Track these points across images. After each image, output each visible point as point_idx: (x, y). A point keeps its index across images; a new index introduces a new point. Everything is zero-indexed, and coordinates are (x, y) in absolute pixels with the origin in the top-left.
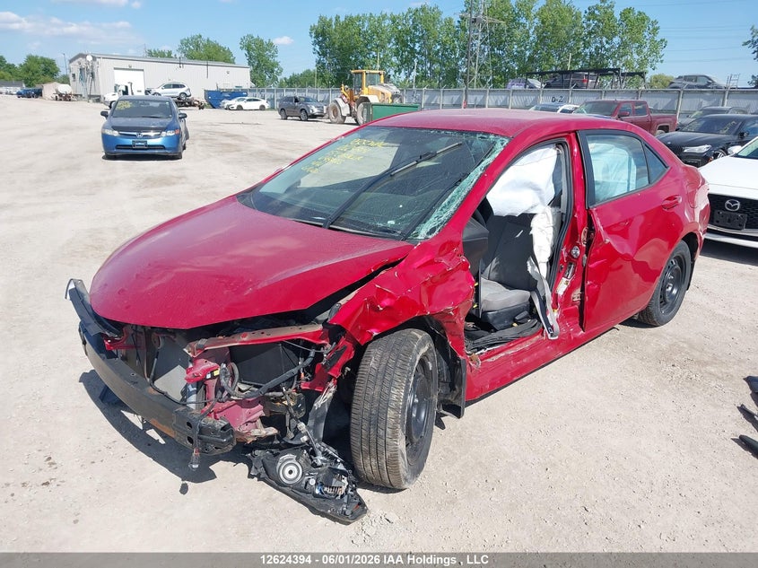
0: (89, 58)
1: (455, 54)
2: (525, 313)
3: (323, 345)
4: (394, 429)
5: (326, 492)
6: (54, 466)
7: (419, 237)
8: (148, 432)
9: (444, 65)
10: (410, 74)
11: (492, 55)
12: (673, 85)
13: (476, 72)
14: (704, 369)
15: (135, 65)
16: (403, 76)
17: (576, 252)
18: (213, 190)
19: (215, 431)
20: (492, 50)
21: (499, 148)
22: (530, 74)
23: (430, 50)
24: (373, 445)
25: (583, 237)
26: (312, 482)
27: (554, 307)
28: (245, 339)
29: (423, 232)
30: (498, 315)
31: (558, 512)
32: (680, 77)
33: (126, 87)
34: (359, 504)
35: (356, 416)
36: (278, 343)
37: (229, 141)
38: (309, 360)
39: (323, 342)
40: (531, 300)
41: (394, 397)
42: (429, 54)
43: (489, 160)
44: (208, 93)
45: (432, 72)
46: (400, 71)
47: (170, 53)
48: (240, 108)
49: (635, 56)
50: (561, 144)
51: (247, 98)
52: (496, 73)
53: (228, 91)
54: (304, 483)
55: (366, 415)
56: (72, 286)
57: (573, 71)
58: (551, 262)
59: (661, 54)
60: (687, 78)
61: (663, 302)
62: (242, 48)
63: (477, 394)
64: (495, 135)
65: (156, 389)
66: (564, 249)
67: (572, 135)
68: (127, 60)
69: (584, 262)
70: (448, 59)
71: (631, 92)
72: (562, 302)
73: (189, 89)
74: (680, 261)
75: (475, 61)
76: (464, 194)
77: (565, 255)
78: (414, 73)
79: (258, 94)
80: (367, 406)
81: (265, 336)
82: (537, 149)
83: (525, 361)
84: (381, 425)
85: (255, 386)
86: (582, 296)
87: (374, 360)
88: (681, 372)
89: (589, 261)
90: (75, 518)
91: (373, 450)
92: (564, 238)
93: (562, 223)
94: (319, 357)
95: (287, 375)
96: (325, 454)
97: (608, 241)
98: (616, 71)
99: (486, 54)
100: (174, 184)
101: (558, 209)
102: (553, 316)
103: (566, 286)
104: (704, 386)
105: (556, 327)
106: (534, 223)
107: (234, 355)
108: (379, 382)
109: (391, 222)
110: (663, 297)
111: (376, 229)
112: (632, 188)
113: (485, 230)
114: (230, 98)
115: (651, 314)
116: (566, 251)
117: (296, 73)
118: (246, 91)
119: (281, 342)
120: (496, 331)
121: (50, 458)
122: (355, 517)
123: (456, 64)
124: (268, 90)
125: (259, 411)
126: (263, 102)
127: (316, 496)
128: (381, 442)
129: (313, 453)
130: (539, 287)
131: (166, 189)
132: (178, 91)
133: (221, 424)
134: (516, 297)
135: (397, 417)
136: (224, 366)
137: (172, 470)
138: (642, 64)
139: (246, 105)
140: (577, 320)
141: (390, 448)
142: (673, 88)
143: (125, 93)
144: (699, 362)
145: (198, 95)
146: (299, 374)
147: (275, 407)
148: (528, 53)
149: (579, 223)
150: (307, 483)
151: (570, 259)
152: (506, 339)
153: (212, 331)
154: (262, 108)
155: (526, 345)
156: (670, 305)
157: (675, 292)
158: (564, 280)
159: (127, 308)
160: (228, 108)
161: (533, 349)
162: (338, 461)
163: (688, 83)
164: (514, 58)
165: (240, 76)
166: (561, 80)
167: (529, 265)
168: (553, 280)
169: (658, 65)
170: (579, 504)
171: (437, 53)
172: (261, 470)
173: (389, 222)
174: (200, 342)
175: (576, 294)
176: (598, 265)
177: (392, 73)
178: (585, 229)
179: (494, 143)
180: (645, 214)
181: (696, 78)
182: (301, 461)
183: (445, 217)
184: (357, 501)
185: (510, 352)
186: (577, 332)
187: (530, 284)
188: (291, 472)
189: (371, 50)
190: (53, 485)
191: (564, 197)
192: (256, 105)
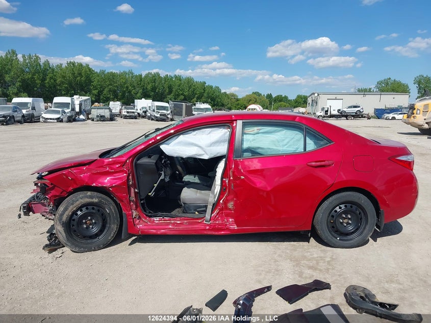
0: (316, 95)
15: (339, 97)
44: (376, 110)
48: (394, 118)
53: (391, 109)
62: (415, 83)
114: (389, 113)
118: (402, 108)
132: (356, 109)
139: (397, 117)
143: (327, 111)
160: (386, 119)
175: (231, 204)
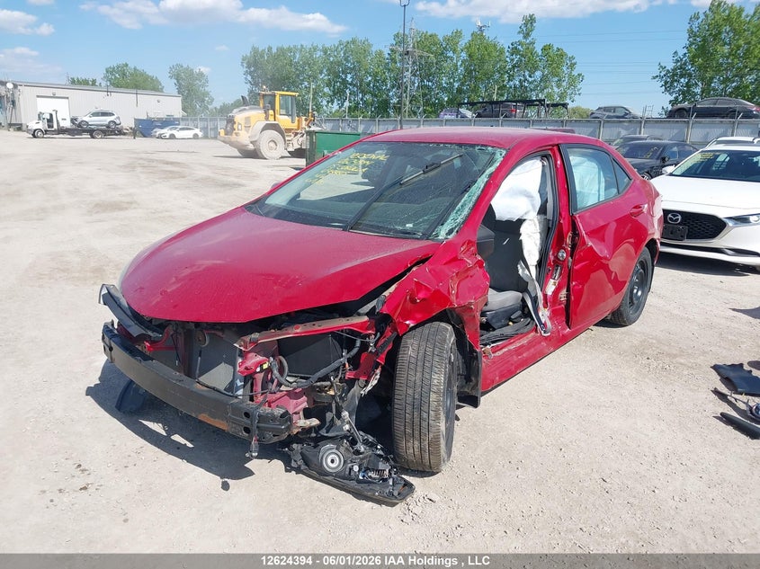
0: (10, 86)
1: (386, 85)
2: (519, 313)
3: (369, 336)
4: (436, 411)
5: (370, 477)
6: (87, 473)
7: (440, 238)
8: (172, 437)
9: (376, 96)
10: (343, 105)
11: (422, 87)
12: (594, 115)
13: (408, 103)
14: (674, 361)
15: (59, 92)
16: (335, 107)
17: (562, 254)
18: (168, 214)
19: (273, 418)
20: (422, 81)
21: (499, 158)
22: (460, 105)
23: (362, 81)
24: (417, 428)
25: (568, 241)
26: (356, 468)
27: (545, 306)
28: (298, 331)
29: (442, 233)
30: (496, 315)
31: (580, 484)
32: (599, 108)
33: (51, 115)
34: (405, 485)
35: (399, 402)
36: (328, 333)
37: (170, 168)
38: (355, 351)
39: (370, 332)
40: (523, 300)
41: (436, 381)
42: (361, 86)
43: (492, 169)
44: (138, 121)
45: (365, 102)
46: (332, 102)
47: (94, 82)
48: (172, 137)
49: (556, 89)
50: (545, 156)
51: (180, 127)
52: (427, 103)
53: (160, 120)
54: (348, 470)
55: (409, 400)
56: (105, 291)
57: (502, 102)
58: (540, 265)
59: (579, 87)
60: (606, 109)
61: (632, 302)
62: (171, 77)
63: (489, 385)
64: (493, 147)
65: (203, 385)
66: (551, 253)
67: (555, 148)
68: (50, 88)
69: (570, 264)
70: (379, 90)
71: (557, 121)
72: (551, 301)
73: (118, 118)
74: (643, 265)
75: (405, 92)
76: (474, 199)
77: (552, 258)
78: (347, 104)
79: (190, 123)
80: (410, 392)
81: (316, 328)
82: (527, 160)
83: (524, 355)
84: (425, 408)
85: (301, 378)
86: (568, 296)
87: (411, 349)
88: (655, 364)
89: (574, 264)
90: (124, 517)
91: (417, 433)
92: (551, 241)
93: (549, 228)
94: (365, 346)
95: (335, 365)
96: (366, 442)
97: (590, 244)
98: (541, 102)
99: (416, 85)
100: (126, 209)
101: (543, 217)
102: (544, 314)
103: (554, 287)
104: (679, 374)
105: (549, 324)
106: (523, 229)
107: (283, 348)
108: (419, 369)
109: (409, 226)
110: (631, 298)
111: (396, 231)
112: (602, 199)
113: (491, 233)
114: (162, 127)
115: (621, 314)
116: (553, 254)
117: (226, 103)
118: (178, 119)
119: (331, 333)
120: (494, 330)
121: (80, 466)
122: (402, 496)
123: (388, 95)
124: (201, 119)
125: (303, 403)
126: (197, 131)
127: (359, 482)
128: (424, 424)
129: (353, 442)
130: (530, 288)
131: (122, 214)
132: (107, 119)
133: (278, 412)
134: (509, 298)
135: (439, 401)
136: (272, 359)
137: (209, 469)
138: (562, 96)
139: (179, 134)
140: (564, 319)
141: (432, 429)
142: (593, 119)
143: (50, 121)
144: (669, 355)
145: (127, 123)
146: (344, 365)
147: (321, 396)
148: (456, 85)
149: (565, 228)
150: (351, 469)
151: (557, 262)
152: (507, 336)
153: (263, 325)
154: (196, 136)
155: (524, 341)
156: (636, 304)
157: (640, 293)
158: (552, 281)
159: (175, 306)
160: (160, 137)
161: (531, 345)
162: (379, 447)
163: (607, 114)
164: (443, 89)
165: (170, 105)
166: (490, 110)
167: (519, 268)
168: (542, 281)
169: (576, 97)
170: (596, 476)
171: (368, 84)
172: (300, 462)
173: (407, 225)
174: (253, 336)
175: (563, 294)
176: (583, 266)
177: (325, 103)
178: (570, 234)
179: (494, 154)
180: (616, 221)
181: (614, 109)
182: (342, 449)
183: (460, 219)
184: (403, 482)
185: (512, 347)
186: (565, 329)
187: (521, 286)
188: (332, 461)
189: (303, 80)
190: (91, 490)
191: (550, 205)
192: (189, 134)
